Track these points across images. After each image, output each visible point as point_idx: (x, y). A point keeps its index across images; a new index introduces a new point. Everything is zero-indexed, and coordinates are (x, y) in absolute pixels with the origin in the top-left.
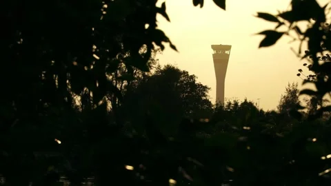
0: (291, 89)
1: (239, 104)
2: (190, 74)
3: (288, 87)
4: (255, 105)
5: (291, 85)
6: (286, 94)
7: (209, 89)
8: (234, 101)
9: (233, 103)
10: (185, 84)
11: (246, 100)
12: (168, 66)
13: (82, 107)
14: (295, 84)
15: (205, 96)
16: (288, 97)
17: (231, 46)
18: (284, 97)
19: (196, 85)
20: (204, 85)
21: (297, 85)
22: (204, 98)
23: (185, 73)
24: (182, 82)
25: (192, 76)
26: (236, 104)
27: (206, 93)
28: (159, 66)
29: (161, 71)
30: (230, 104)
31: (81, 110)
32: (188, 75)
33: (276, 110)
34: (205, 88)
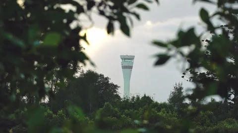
0: (178, 87)
1: (140, 98)
2: (105, 76)
3: (175, 86)
4: (151, 98)
5: (178, 84)
6: (174, 91)
7: (119, 87)
8: (137, 96)
9: (136, 97)
10: (101, 84)
11: (145, 95)
12: (89, 70)
13: (27, 100)
14: (180, 84)
15: (116, 92)
16: (175, 93)
17: (134, 56)
18: (173, 93)
19: (109, 84)
20: (115, 84)
21: (182, 84)
22: (115, 94)
23: (102, 76)
24: (100, 82)
25: (106, 78)
26: (138, 98)
27: (117, 90)
28: (83, 71)
29: (84, 75)
30: (134, 98)
31: (27, 102)
32: (103, 77)
33: (167, 102)
34: (116, 87)
